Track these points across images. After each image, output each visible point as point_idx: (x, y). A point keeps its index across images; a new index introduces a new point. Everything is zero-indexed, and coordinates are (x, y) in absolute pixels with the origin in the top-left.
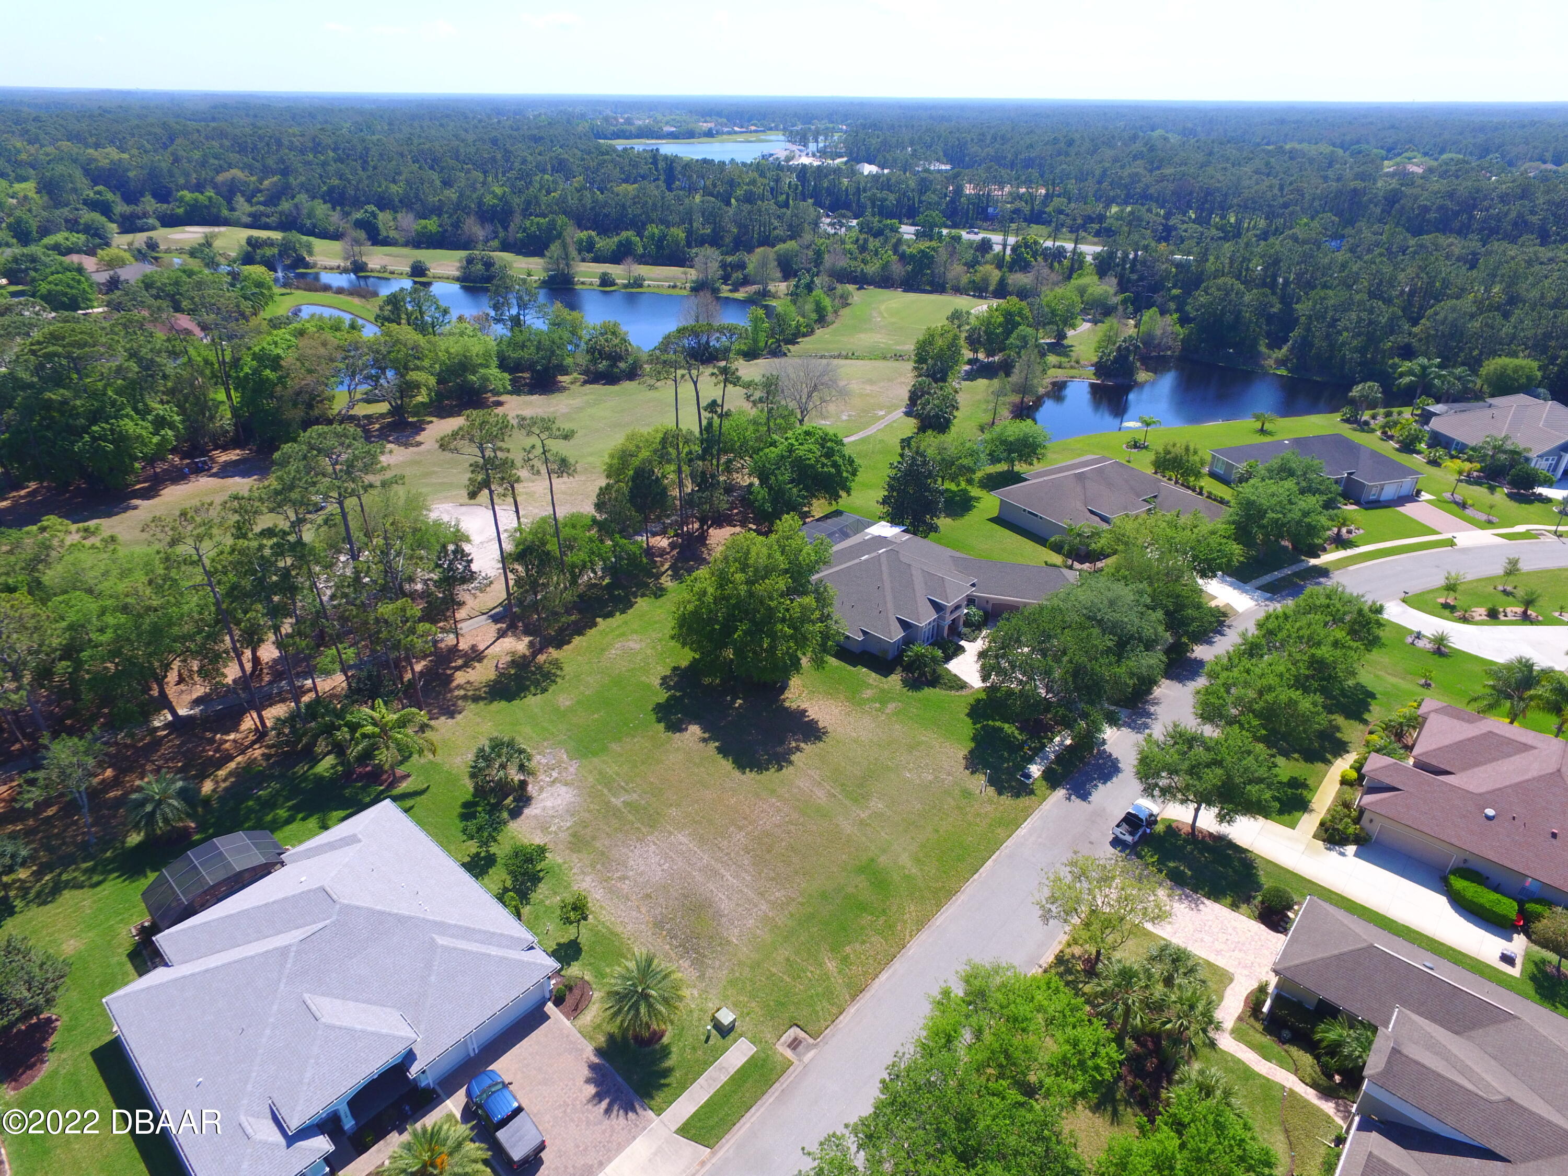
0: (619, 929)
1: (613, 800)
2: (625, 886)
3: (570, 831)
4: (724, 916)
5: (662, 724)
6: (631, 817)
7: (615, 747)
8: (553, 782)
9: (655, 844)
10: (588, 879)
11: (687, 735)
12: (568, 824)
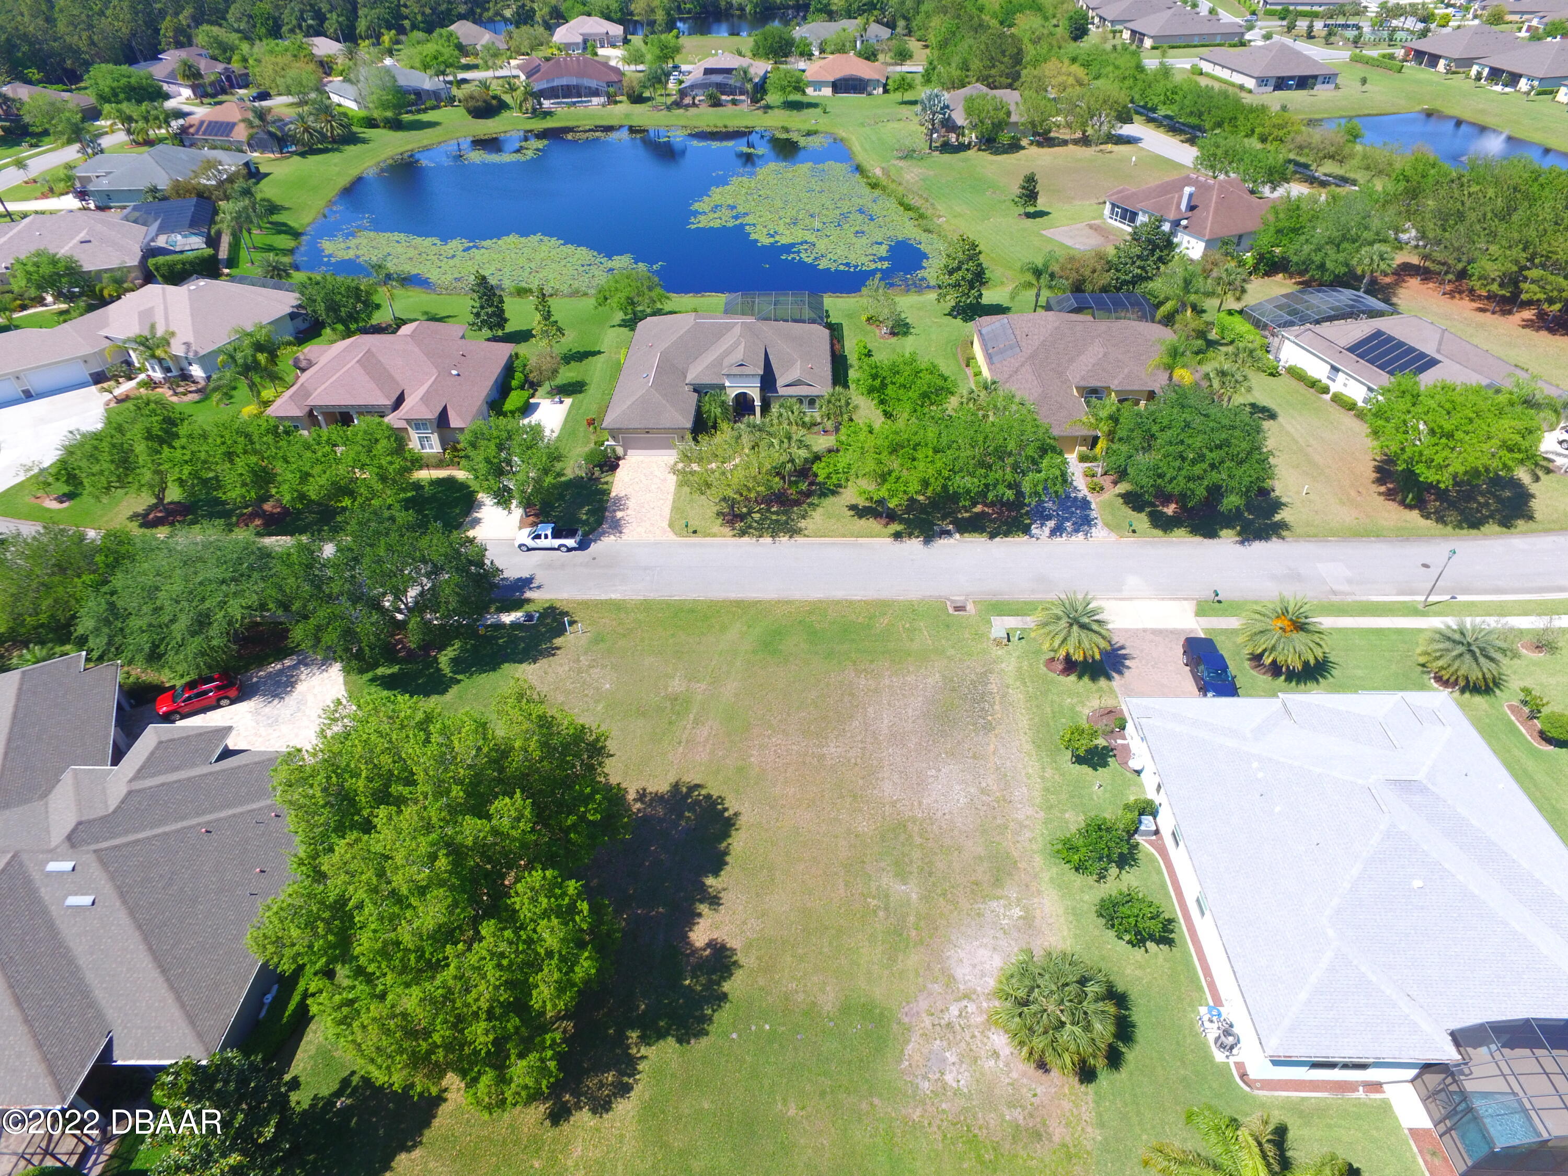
0: (1028, 747)
1: (914, 896)
2: (990, 781)
3: (999, 892)
4: (926, 697)
5: (726, 987)
6: (916, 855)
7: (828, 1001)
8: (966, 996)
9: (920, 803)
10: (1020, 816)
11: (720, 935)
12: (994, 904)
